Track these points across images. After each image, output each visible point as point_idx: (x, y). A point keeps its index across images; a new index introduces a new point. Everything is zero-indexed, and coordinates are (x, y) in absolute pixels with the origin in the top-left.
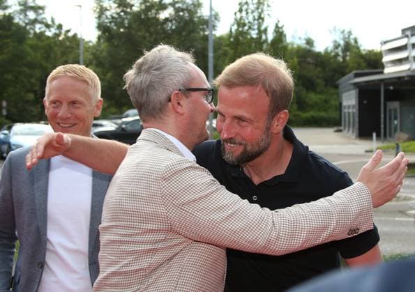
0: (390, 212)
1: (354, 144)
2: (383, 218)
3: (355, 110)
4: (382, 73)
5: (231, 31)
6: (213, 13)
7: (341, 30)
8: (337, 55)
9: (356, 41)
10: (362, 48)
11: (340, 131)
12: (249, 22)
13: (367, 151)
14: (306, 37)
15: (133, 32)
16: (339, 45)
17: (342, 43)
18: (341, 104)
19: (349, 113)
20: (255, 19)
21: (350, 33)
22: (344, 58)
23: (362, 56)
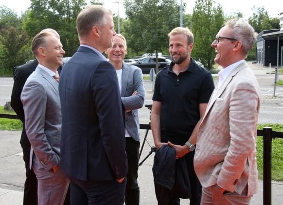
0: (271, 104)
1: (262, 69)
2: (266, 107)
3: (263, 52)
4: (279, 30)
5: (194, 11)
6: (183, 2)
7: (258, 8)
8: (256, 21)
9: (266, 14)
10: (270, 17)
11: (256, 63)
12: (204, 6)
13: (267, 73)
14: (238, 12)
15: (143, 14)
16: (257, 16)
17: (258, 15)
18: (256, 48)
19: (260, 53)
20: (207, 5)
21: (263, 9)
22: (259, 23)
23: (270, 22)
